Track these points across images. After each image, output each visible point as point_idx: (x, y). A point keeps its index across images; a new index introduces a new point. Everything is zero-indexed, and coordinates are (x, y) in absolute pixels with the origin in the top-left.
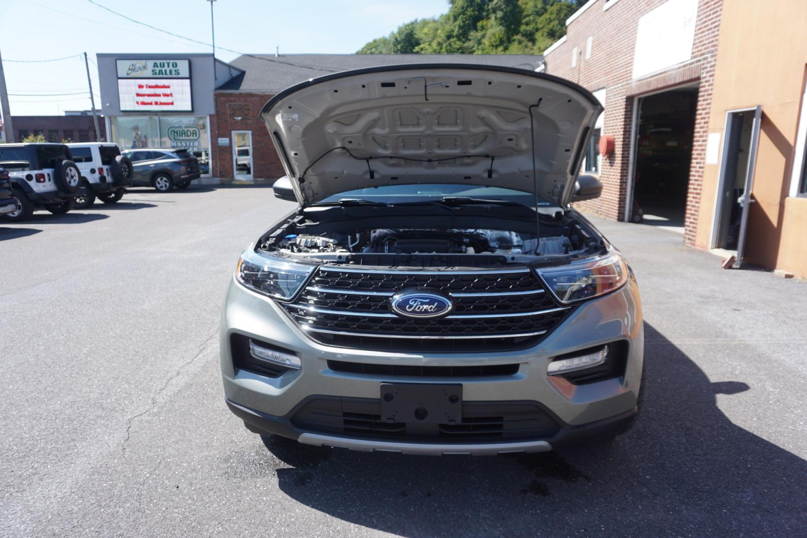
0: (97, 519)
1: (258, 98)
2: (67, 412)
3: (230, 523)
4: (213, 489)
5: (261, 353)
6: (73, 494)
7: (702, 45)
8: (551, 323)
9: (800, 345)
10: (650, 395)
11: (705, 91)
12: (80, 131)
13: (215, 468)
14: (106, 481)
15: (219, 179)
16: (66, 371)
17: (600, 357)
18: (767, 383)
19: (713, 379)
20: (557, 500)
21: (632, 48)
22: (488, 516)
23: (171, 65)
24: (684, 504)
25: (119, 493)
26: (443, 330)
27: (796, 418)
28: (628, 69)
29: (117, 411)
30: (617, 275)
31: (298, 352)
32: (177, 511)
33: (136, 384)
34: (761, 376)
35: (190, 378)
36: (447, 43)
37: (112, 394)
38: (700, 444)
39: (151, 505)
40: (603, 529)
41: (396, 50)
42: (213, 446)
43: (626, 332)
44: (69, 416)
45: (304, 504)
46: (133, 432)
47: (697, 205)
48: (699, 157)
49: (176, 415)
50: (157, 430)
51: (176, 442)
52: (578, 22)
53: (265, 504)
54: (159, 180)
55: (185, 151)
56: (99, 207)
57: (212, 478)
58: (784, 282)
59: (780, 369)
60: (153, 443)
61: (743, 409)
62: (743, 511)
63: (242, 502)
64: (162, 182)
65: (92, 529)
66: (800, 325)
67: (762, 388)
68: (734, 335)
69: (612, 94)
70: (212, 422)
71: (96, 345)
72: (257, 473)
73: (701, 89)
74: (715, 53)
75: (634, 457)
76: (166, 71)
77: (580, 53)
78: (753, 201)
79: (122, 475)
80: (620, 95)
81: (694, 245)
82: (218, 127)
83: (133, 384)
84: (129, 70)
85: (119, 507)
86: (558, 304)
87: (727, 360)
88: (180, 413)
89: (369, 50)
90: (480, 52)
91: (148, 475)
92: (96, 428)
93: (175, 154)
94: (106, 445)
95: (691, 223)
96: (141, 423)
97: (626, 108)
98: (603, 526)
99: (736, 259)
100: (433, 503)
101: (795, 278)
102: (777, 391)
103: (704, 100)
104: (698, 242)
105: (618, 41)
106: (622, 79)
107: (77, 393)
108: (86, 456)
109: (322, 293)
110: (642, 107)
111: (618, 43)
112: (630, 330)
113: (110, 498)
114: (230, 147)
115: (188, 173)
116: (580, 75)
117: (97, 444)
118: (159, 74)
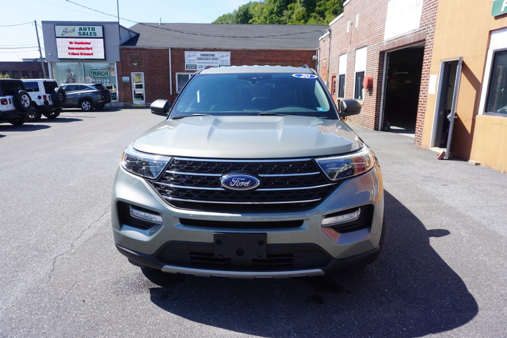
0: (29, 323)
1: (148, 51)
2: (14, 253)
3: (117, 324)
4: (107, 302)
5: (137, 213)
6: (13, 307)
7: (427, 19)
8: (324, 194)
9: (483, 206)
10: (389, 239)
11: (428, 48)
12: (33, 72)
13: (109, 288)
14: (36, 298)
15: (124, 103)
16: (15, 226)
17: (355, 215)
18: (462, 231)
19: (428, 228)
20: (329, 306)
21: (384, 21)
22: (284, 317)
23: (91, 29)
24: (408, 307)
25: (45, 306)
26: (254, 198)
27: (478, 252)
28: (381, 34)
29: (47, 252)
30: (367, 162)
31: (161, 213)
32: (82, 316)
33: (61, 235)
34: (458, 226)
35: (97, 230)
36: (270, 18)
37: (45, 241)
38: (419, 269)
39: (66, 313)
40: (356, 324)
41: (237, 22)
42: (109, 274)
43: (372, 199)
44: (15, 256)
45: (166, 310)
46: (57, 266)
47: (423, 120)
48: (424, 90)
49: (86, 254)
50: (73, 264)
51: (85, 272)
52: (350, 4)
53: (141, 311)
54: (84, 103)
55: (101, 85)
56: (44, 121)
57: (107, 295)
58: (474, 168)
59: (470, 221)
60: (70, 272)
61: (446, 247)
62: (444, 311)
63: (126, 310)
64: (86, 105)
65: (25, 329)
66: (483, 194)
67: (459, 234)
68: (443, 201)
69: (371, 50)
70: (109, 258)
71: (36, 209)
72: (137, 291)
73: (425, 47)
74: (434, 24)
75: (378, 278)
76: (87, 33)
77: (352, 24)
78: (457, 117)
79: (48, 294)
80: (376, 50)
81: (420, 145)
82: (122, 70)
83: (59, 235)
84: (63, 32)
85: (44, 315)
86: (328, 181)
87: (438, 216)
88: (89, 253)
89: (220, 21)
90: (290, 24)
91: (65, 294)
92: (32, 263)
93: (94, 87)
94: (38, 274)
95: (418, 131)
96: (62, 260)
97: (379, 59)
98: (356, 322)
99: (446, 153)
100: (249, 309)
101: (481, 165)
102: (468, 235)
103: (427, 54)
104: (423, 143)
105: (375, 16)
106: (377, 41)
107: (21, 241)
108: (24, 281)
109: (176, 174)
110: (390, 58)
111: (375, 18)
112: (375, 197)
113: (38, 309)
114: (130, 82)
115: (103, 99)
116: (352, 38)
117: (32, 274)
118: (83, 35)
